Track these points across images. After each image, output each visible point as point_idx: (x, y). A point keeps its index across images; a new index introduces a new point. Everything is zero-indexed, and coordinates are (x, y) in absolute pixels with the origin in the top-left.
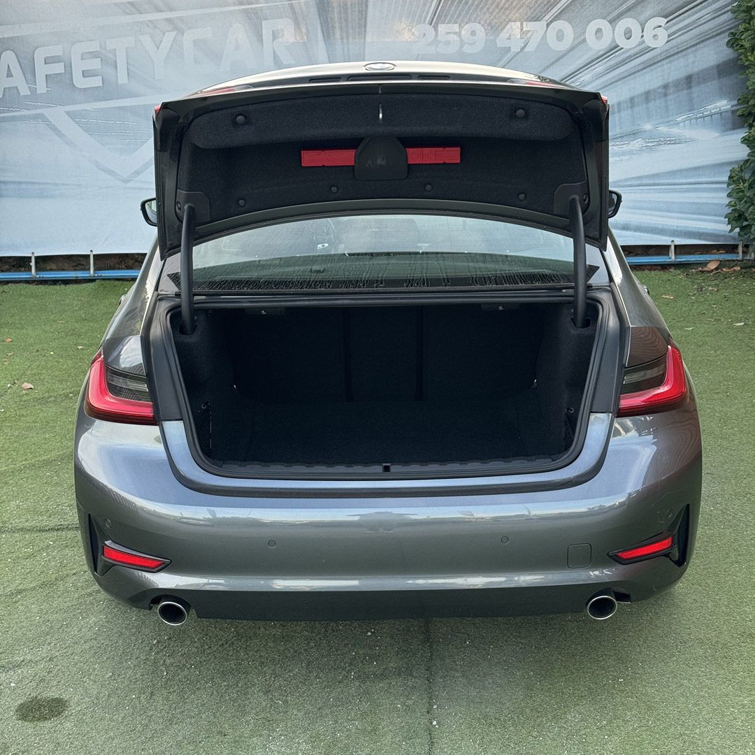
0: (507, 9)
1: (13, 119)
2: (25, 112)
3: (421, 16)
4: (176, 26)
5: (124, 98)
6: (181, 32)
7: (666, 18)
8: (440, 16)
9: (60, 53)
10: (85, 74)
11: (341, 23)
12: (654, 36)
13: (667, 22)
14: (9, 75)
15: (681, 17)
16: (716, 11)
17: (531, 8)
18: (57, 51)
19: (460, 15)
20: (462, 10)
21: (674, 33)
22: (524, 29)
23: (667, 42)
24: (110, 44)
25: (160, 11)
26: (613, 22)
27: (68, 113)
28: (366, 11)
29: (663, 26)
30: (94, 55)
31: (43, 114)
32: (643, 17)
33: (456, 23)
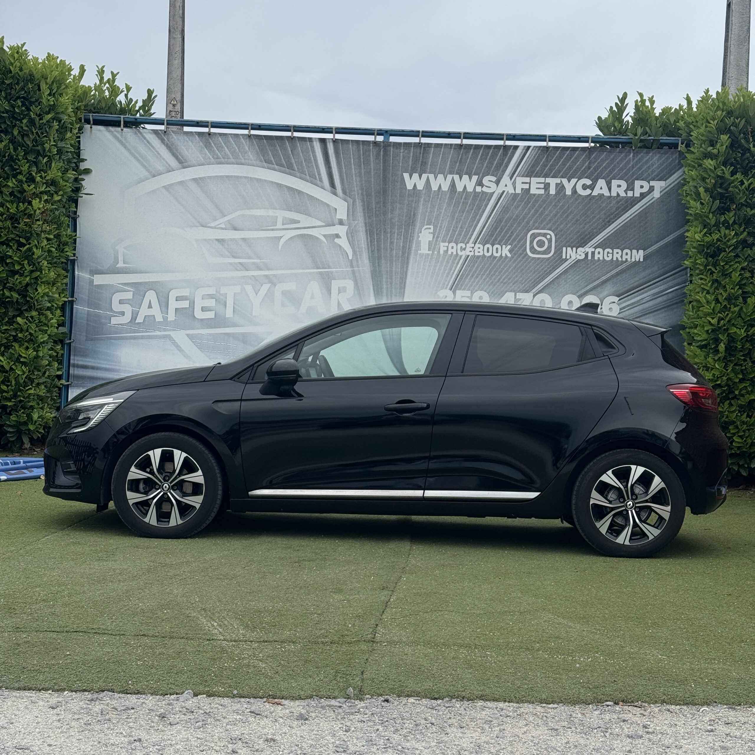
0: (505, 283)
1: (149, 337)
2: (158, 333)
3: (444, 284)
4: (271, 281)
5: (229, 327)
6: (274, 284)
7: (618, 296)
8: (457, 285)
9: (188, 294)
10: (203, 309)
11: (387, 285)
12: (610, 309)
13: (619, 300)
14: (150, 307)
15: (629, 297)
16: (654, 294)
17: (522, 284)
18: (185, 292)
19: (471, 285)
20: (474, 282)
21: (624, 308)
22: (517, 298)
23: (619, 313)
24: (223, 290)
25: (260, 269)
26: (581, 297)
27: (188, 335)
28: (406, 278)
29: (616, 302)
30: (211, 296)
31: (170, 335)
32: (602, 295)
33: (468, 290)
